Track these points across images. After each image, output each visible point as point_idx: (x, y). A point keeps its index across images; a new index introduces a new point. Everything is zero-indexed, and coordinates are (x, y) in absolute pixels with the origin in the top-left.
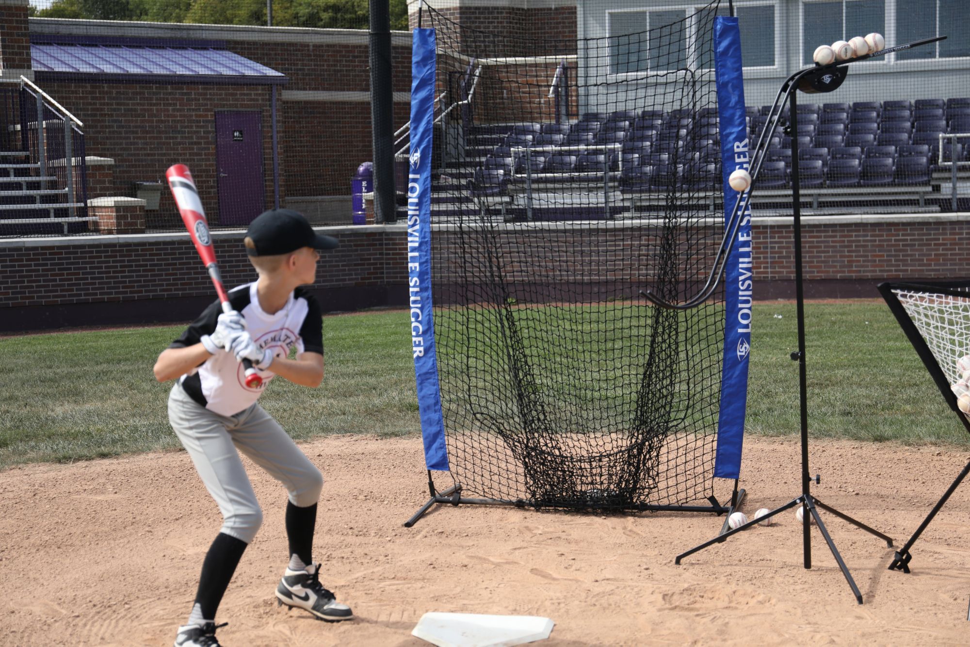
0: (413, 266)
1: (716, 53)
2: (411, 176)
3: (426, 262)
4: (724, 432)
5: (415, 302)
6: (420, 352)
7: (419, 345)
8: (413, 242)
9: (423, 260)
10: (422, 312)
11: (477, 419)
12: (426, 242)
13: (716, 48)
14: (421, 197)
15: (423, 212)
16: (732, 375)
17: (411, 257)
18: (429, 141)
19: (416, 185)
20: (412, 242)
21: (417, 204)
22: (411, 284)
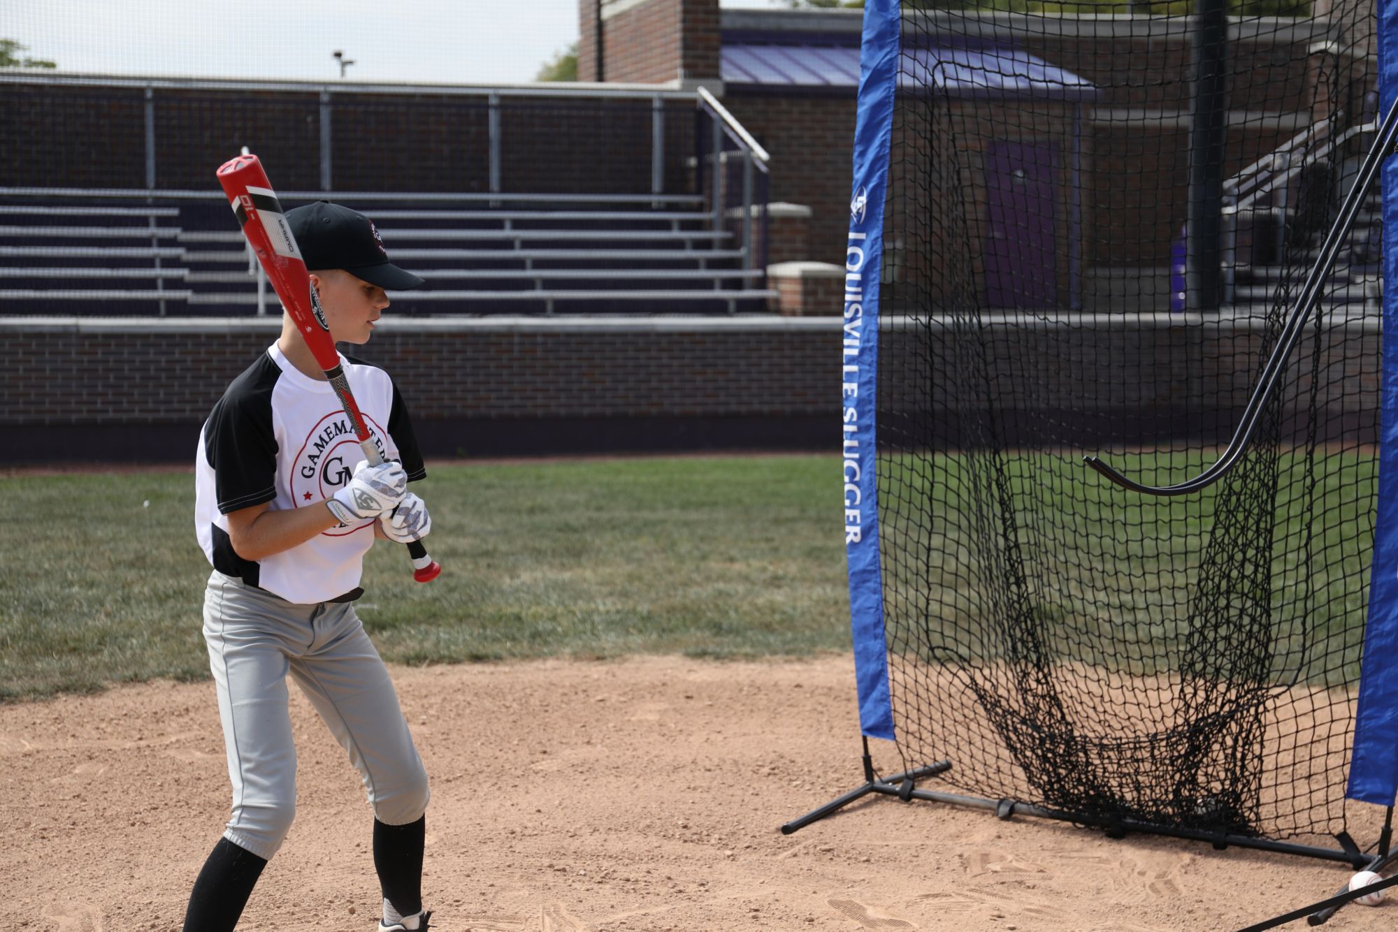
0: (850, 387)
1: (1380, 21)
2: (852, 236)
3: (869, 382)
4: (1369, 718)
5: (850, 449)
6: (856, 534)
7: (854, 523)
8: (851, 348)
9: (865, 378)
10: (861, 466)
11: (935, 657)
12: (871, 349)
13: (1381, 11)
14: (865, 272)
15: (868, 297)
16: (1386, 615)
17: (848, 373)
18: (882, 177)
19: (859, 251)
20: (849, 347)
21: (859, 284)
22: (846, 419)
